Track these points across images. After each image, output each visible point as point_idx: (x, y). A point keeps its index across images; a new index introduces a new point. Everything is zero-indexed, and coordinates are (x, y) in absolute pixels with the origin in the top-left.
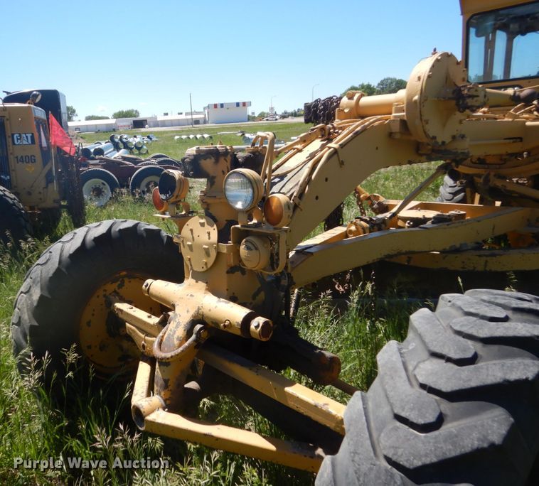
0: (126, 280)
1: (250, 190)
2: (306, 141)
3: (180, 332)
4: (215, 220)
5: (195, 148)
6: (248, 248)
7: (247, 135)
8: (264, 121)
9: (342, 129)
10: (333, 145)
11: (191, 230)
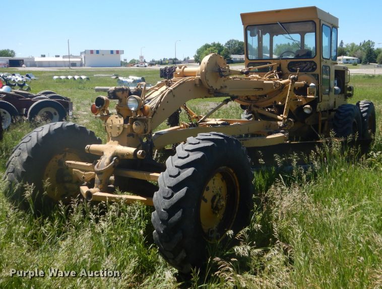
0: (67, 153)
1: (137, 103)
2: (160, 86)
3: (107, 161)
4: (122, 116)
5: (114, 87)
6: (136, 125)
7: (121, 78)
8: (135, 67)
9: (175, 82)
10: (171, 88)
11: (112, 120)
